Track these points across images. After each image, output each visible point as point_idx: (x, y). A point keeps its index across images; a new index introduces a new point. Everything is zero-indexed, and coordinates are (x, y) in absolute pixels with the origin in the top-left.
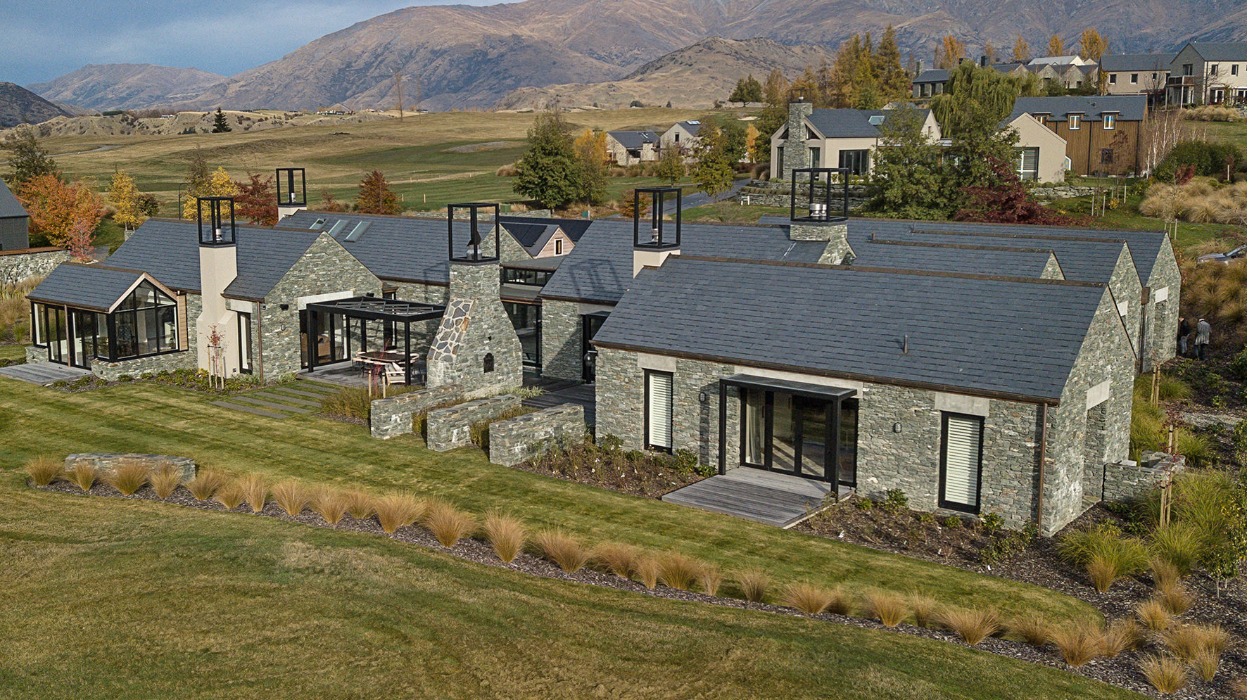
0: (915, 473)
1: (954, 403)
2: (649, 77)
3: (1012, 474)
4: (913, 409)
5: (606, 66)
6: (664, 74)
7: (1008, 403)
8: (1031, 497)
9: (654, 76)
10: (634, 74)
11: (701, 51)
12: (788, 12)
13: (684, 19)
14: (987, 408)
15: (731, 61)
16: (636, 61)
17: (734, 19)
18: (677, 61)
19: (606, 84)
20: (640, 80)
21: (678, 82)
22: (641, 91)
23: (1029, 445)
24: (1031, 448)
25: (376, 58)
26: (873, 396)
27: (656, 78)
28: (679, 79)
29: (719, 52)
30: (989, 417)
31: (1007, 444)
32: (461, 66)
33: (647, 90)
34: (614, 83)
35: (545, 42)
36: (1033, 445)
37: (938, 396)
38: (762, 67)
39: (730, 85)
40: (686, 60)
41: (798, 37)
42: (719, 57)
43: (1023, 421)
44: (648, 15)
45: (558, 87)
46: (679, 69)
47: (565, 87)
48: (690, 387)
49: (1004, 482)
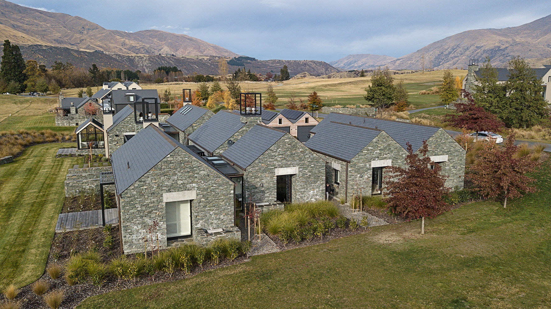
25: (453, 50)
32: (488, 52)
47: (533, 60)
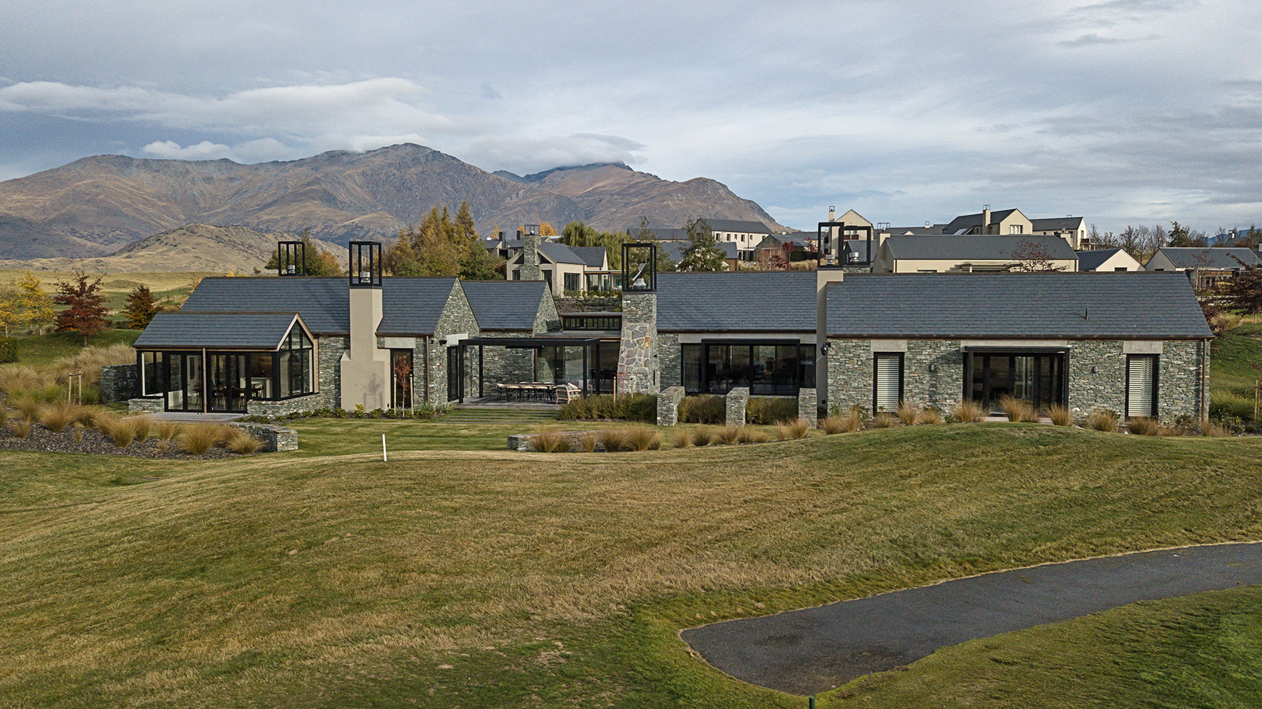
0: (1108, 399)
1: (1137, 348)
2: (136, 255)
3: (1180, 390)
4: (1107, 355)
5: (89, 244)
6: (151, 253)
7: (1176, 342)
8: (1194, 403)
9: (142, 254)
10: (121, 252)
11: (184, 234)
12: (257, 205)
13: (163, 207)
14: (1162, 347)
15: (212, 244)
16: (118, 241)
17: (210, 209)
18: (163, 242)
19: (94, 259)
20: (128, 257)
21: (165, 260)
22: (129, 266)
23: (1192, 369)
24: (1193, 370)
26: (1075, 350)
27: (143, 256)
28: (165, 257)
29: (202, 236)
30: (1163, 354)
31: (1177, 370)
33: (136, 266)
34: (102, 259)
35: (24, 220)
36: (1195, 368)
37: (1126, 344)
38: (241, 249)
39: (212, 263)
40: (171, 241)
41: (268, 227)
42: (201, 240)
43: (1187, 353)
44: (129, 202)
45: (43, 260)
46: (165, 249)
47: (52, 262)
48: (920, 362)
49: (1175, 396)
